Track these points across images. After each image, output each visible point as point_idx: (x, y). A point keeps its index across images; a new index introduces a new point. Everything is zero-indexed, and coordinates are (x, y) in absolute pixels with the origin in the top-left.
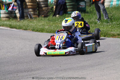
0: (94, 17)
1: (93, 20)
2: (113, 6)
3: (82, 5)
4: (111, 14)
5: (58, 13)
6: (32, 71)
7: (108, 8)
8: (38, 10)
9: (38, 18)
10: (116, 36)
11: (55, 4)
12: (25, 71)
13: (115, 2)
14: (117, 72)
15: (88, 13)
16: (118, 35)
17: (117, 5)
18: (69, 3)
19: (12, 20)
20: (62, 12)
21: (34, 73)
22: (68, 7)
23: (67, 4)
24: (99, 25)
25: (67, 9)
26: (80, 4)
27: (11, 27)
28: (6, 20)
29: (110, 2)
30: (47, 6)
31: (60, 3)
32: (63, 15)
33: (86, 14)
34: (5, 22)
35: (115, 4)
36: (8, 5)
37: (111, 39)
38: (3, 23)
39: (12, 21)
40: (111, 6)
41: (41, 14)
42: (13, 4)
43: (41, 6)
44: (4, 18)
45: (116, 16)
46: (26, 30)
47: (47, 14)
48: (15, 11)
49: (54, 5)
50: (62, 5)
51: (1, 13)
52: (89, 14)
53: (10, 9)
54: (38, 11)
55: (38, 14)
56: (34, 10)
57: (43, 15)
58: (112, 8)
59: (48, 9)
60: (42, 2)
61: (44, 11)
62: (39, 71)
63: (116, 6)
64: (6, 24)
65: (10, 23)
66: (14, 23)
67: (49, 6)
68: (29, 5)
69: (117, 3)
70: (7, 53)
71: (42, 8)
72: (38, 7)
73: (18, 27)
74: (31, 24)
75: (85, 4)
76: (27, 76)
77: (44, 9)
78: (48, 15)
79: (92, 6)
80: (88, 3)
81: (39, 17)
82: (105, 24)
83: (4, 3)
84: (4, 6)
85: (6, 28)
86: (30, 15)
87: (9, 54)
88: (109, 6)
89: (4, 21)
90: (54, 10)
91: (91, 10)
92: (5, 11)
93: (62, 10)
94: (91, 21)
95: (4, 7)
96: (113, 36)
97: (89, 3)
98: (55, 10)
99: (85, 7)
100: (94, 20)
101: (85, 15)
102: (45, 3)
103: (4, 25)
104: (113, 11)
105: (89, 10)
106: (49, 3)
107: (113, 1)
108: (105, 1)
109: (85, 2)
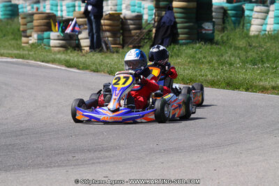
0: (229, 53)
1: (226, 57)
2: (267, 33)
3: (206, 28)
4: (263, 47)
5: (160, 42)
6: (102, 151)
7: (257, 36)
8: (123, 34)
9: (121, 50)
10: (268, 90)
11: (156, 24)
12: (89, 151)
13: (271, 24)
14: (266, 159)
15: (217, 43)
16: (274, 88)
17: (274, 30)
18: (182, 23)
19: (71, 52)
20: (167, 41)
21: (107, 154)
22: (179, 30)
23: (179, 25)
24: (237, 68)
25: (177, 34)
26: (203, 25)
27: (69, 65)
28: (59, 52)
29: (262, 25)
30: (139, 27)
31: (164, 23)
33: (214, 46)
34: (58, 56)
35: (270, 29)
36: (66, 23)
37: (260, 95)
38: (53, 56)
39: (71, 54)
40: (263, 32)
41: (127, 43)
42: (74, 22)
43: (129, 28)
44: (56, 47)
45: (271, 52)
46: (96, 71)
47: (140, 42)
48: (77, 36)
49: (154, 27)
50: (168, 26)
51: (51, 37)
52: (219, 46)
53: (69, 30)
54: (121, 37)
55: (121, 42)
56: (114, 34)
57: (131, 44)
58: (264, 36)
59: (141, 33)
60: (130, 19)
61: (133, 36)
62: (116, 152)
63: (273, 33)
64: (60, 59)
65: (68, 58)
66: (74, 57)
67: (145, 28)
68: (105, 25)
69: (276, 27)
70: (57, 113)
71: (130, 30)
72: (122, 28)
73: (81, 66)
74: (108, 60)
75: (214, 27)
76: (93, 159)
77: (133, 34)
78: (141, 44)
79: (226, 32)
80: (218, 25)
81: (123, 48)
82: (250, 66)
83: (58, 19)
84: (57, 24)
85: (59, 67)
86: (106, 44)
87: (61, 116)
88: (260, 32)
89: (55, 53)
90: (153, 35)
91: (225, 38)
92: (58, 34)
93: (167, 37)
94: (222, 59)
95: (57, 27)
96: (264, 90)
97: (221, 25)
98: (155, 36)
99: (213, 33)
100: (228, 59)
101: (211, 49)
102: (137, 21)
103: (55, 60)
104: (266, 43)
105: (219, 38)
106: (144, 21)
107: (267, 24)
108: (253, 22)
109: (214, 22)
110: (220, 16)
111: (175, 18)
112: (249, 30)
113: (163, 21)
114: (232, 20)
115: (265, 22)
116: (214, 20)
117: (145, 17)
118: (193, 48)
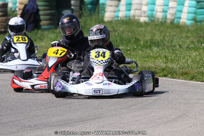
2: (119, 18)
4: (117, 32)
7: (111, 22)
13: (123, 11)
17: (126, 17)
18: (44, 10)
22: (42, 17)
23: (41, 13)
26: (63, 12)
29: (115, 12)
30: (5, 14)
31: (28, 10)
32: (33, 32)
35: (122, 15)
40: (116, 19)
45: (124, 36)
58: (117, 22)
59: (6, 20)
63: (125, 19)
67: (10, 15)
69: (127, 13)
79: (83, 18)
80: (76, 12)
88: (113, 18)
93: (31, 23)
97: (78, 12)
102: (3, 9)
106: (9, 9)
107: (119, 11)
108: (107, 9)
109: (72, 9)
110: (78, 4)
111: (37, 6)
112: (103, 16)
113: (27, 8)
114: (88, 8)
115: (118, 9)
116: (72, 7)
117: (10, 5)
118: (54, 33)
